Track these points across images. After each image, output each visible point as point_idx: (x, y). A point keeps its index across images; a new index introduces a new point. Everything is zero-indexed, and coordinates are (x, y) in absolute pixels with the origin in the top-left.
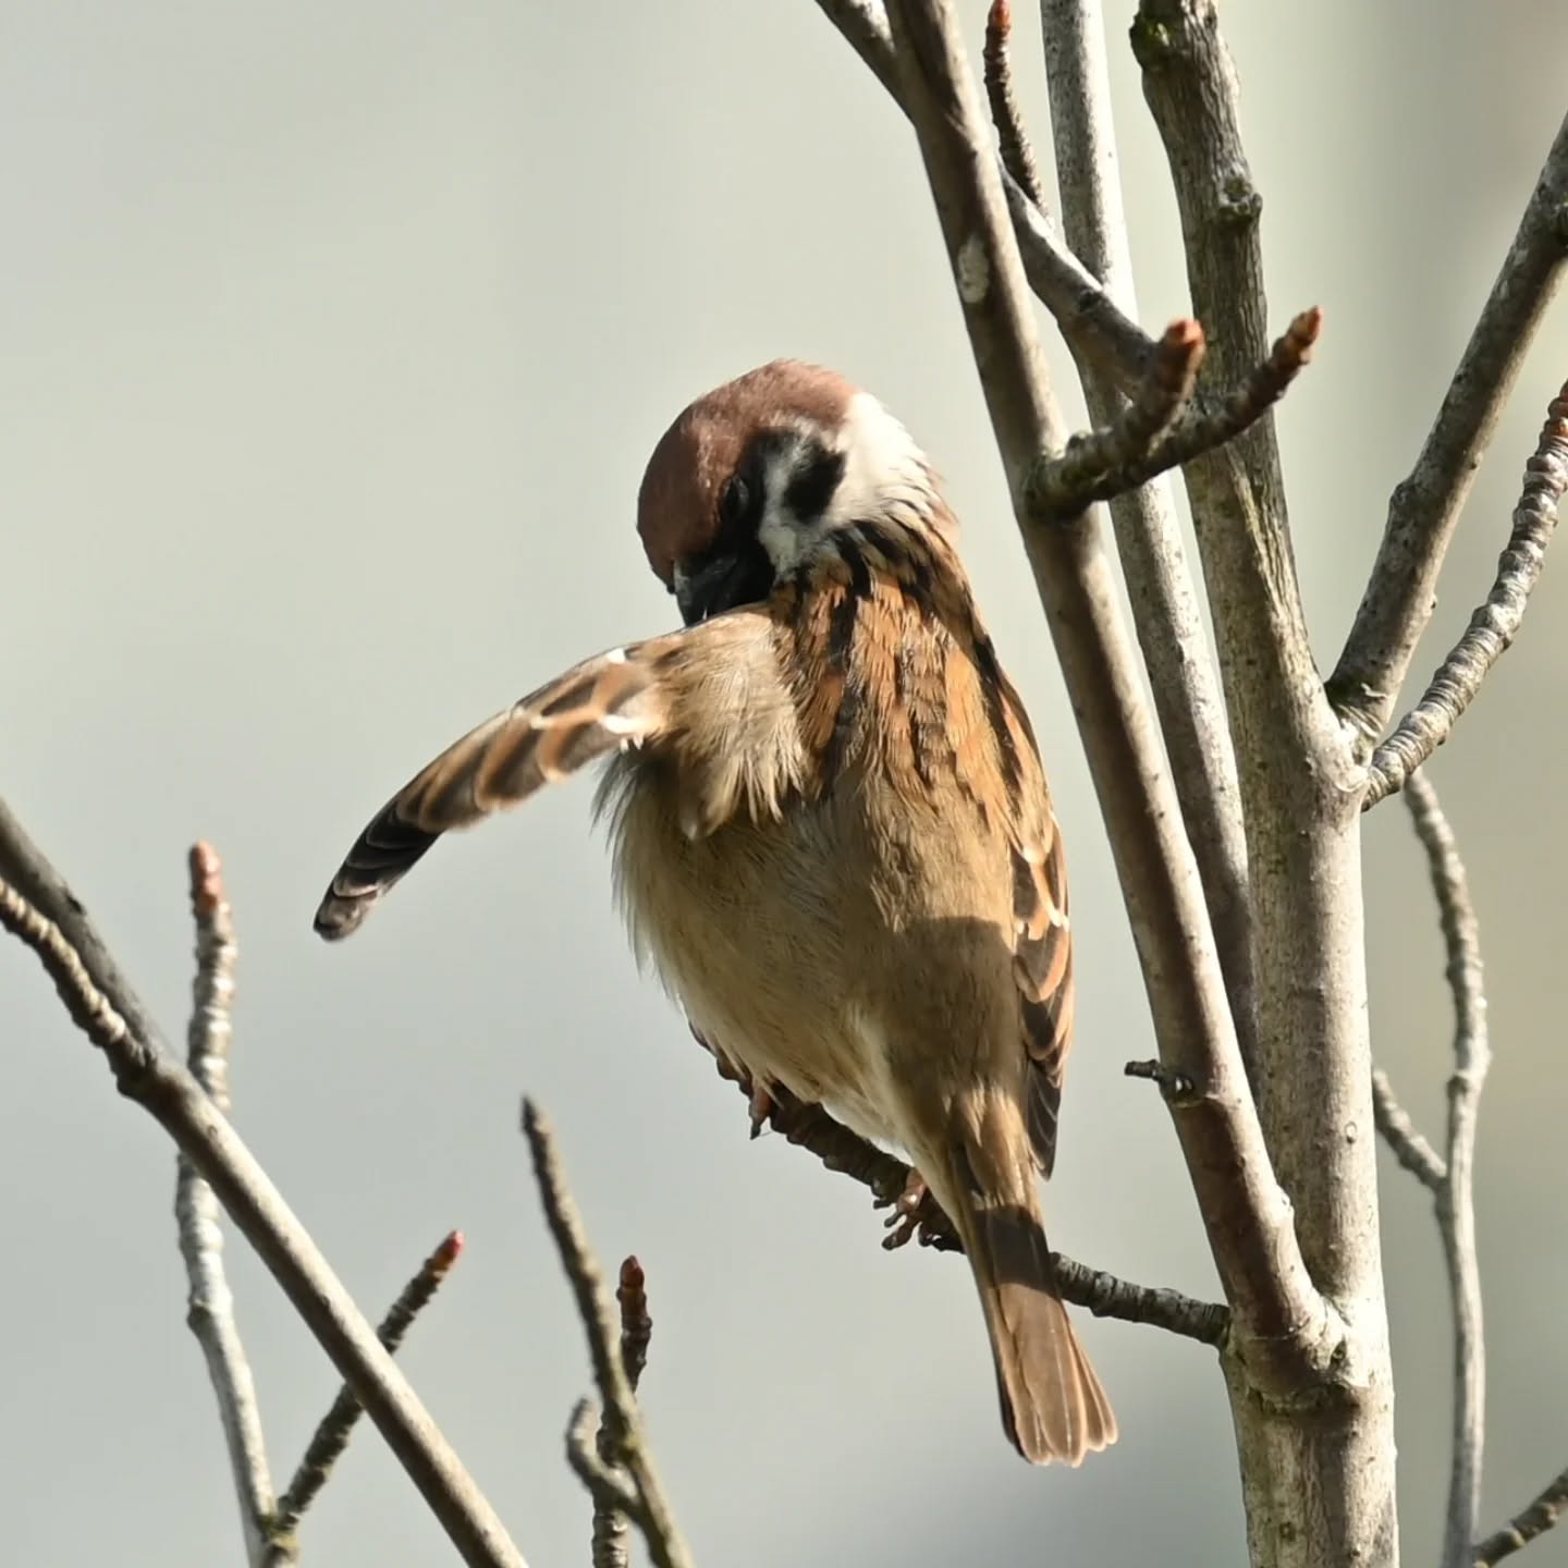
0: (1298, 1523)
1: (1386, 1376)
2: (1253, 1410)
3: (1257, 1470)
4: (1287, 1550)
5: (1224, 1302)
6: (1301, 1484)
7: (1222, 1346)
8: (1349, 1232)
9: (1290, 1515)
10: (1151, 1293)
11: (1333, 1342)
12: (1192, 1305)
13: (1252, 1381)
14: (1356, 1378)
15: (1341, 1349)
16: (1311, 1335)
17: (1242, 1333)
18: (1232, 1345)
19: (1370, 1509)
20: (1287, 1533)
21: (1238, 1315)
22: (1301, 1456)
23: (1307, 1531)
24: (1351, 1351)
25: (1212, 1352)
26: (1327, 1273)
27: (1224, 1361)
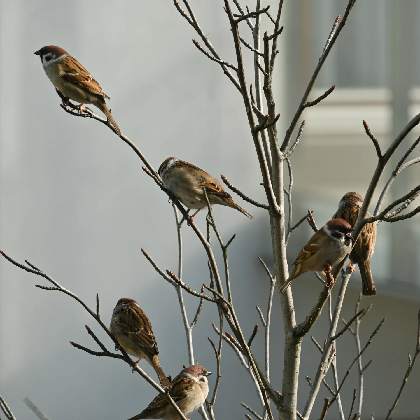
0: (275, 227)
1: (284, 213)
2: (271, 216)
3: (272, 221)
4: (274, 229)
5: (269, 206)
6: (276, 223)
7: (269, 210)
8: (281, 200)
9: (274, 226)
10: (262, 205)
11: (279, 210)
12: (266, 206)
13: (271, 213)
14: (281, 213)
15: (280, 210)
16: (277, 209)
17: (270, 209)
18: (270, 210)
19: (282, 226)
20: (274, 227)
21: (270, 207)
22: (276, 221)
23: (276, 227)
24: (281, 211)
25: (268, 210)
26: (279, 204)
27: (269, 211)
